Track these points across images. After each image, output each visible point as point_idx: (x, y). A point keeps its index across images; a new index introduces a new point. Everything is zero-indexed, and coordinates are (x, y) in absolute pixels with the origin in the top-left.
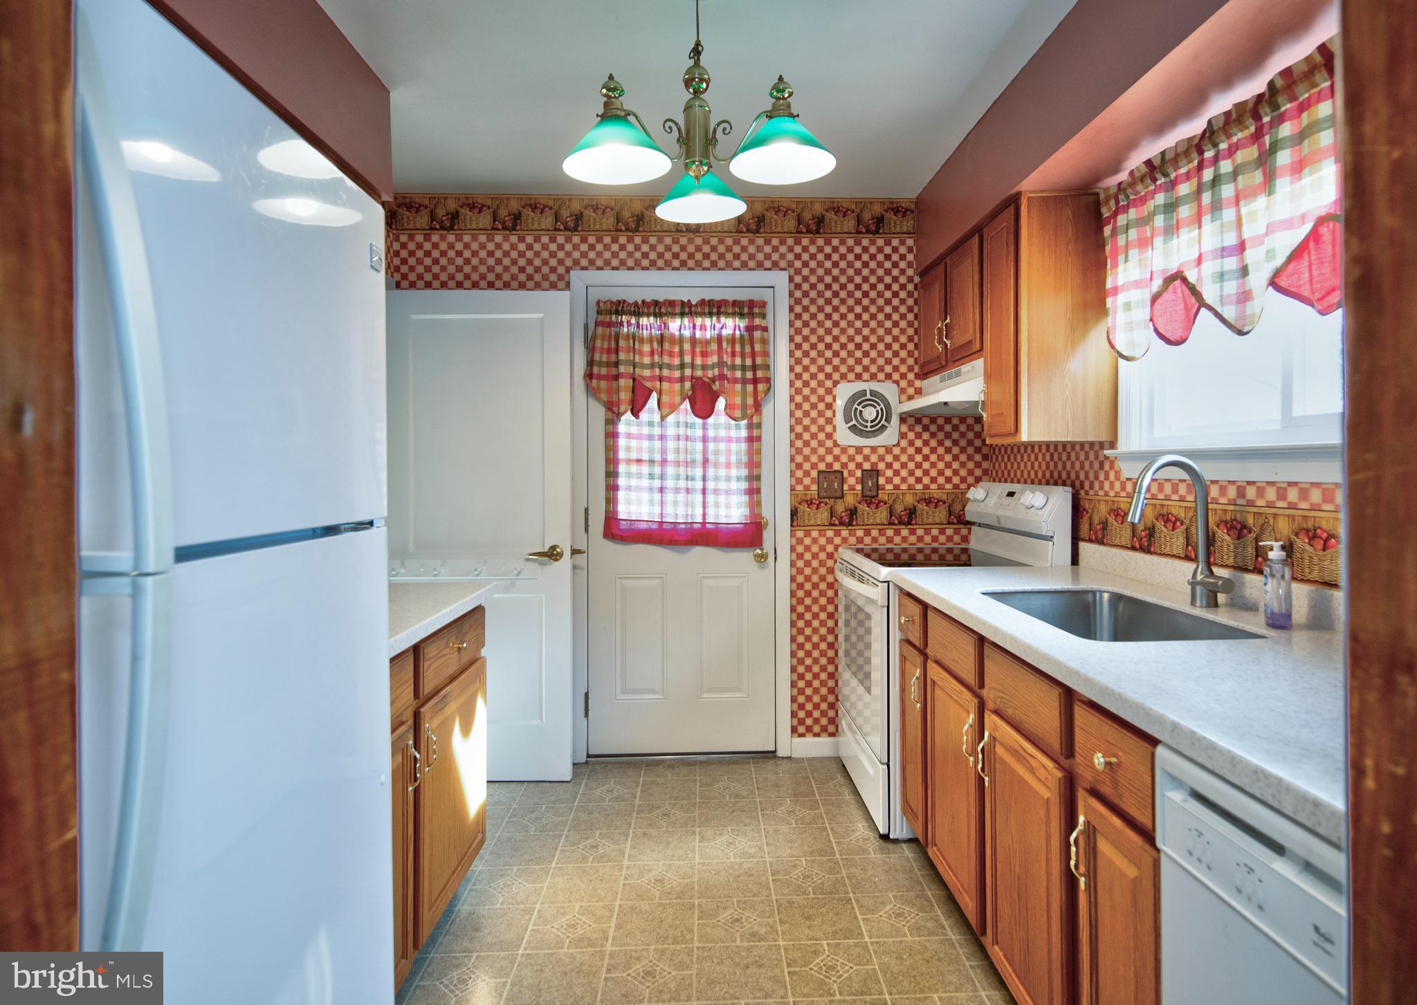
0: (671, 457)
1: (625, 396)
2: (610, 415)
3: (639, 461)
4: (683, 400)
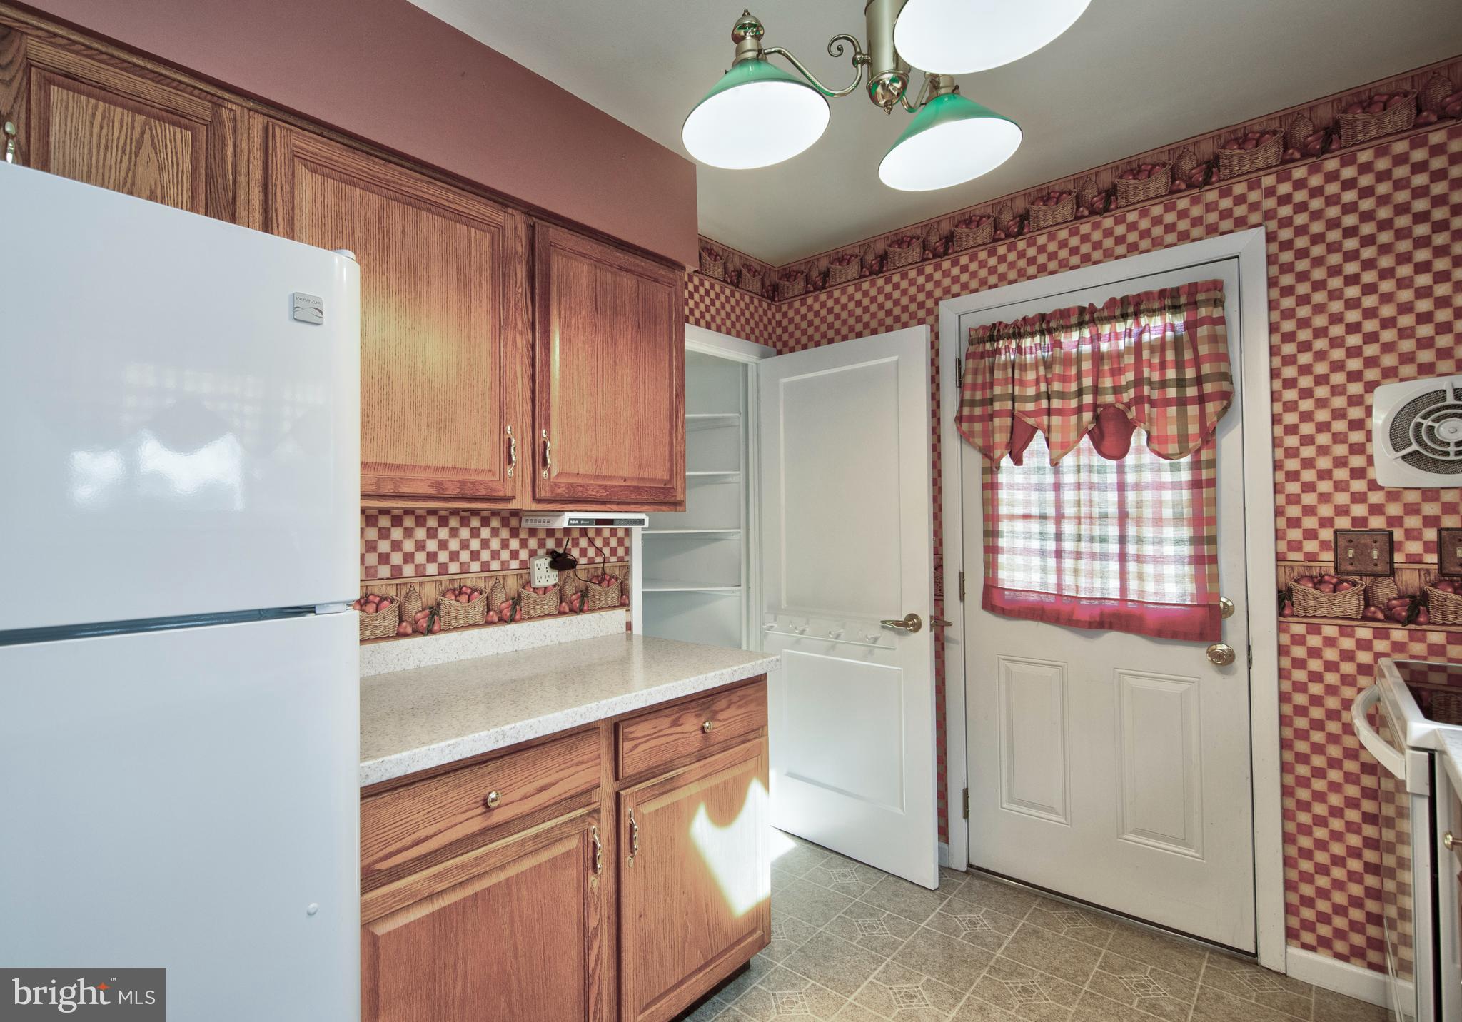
0: (1069, 511)
1: (1000, 438)
2: (988, 462)
3: (1026, 517)
4: (1080, 437)
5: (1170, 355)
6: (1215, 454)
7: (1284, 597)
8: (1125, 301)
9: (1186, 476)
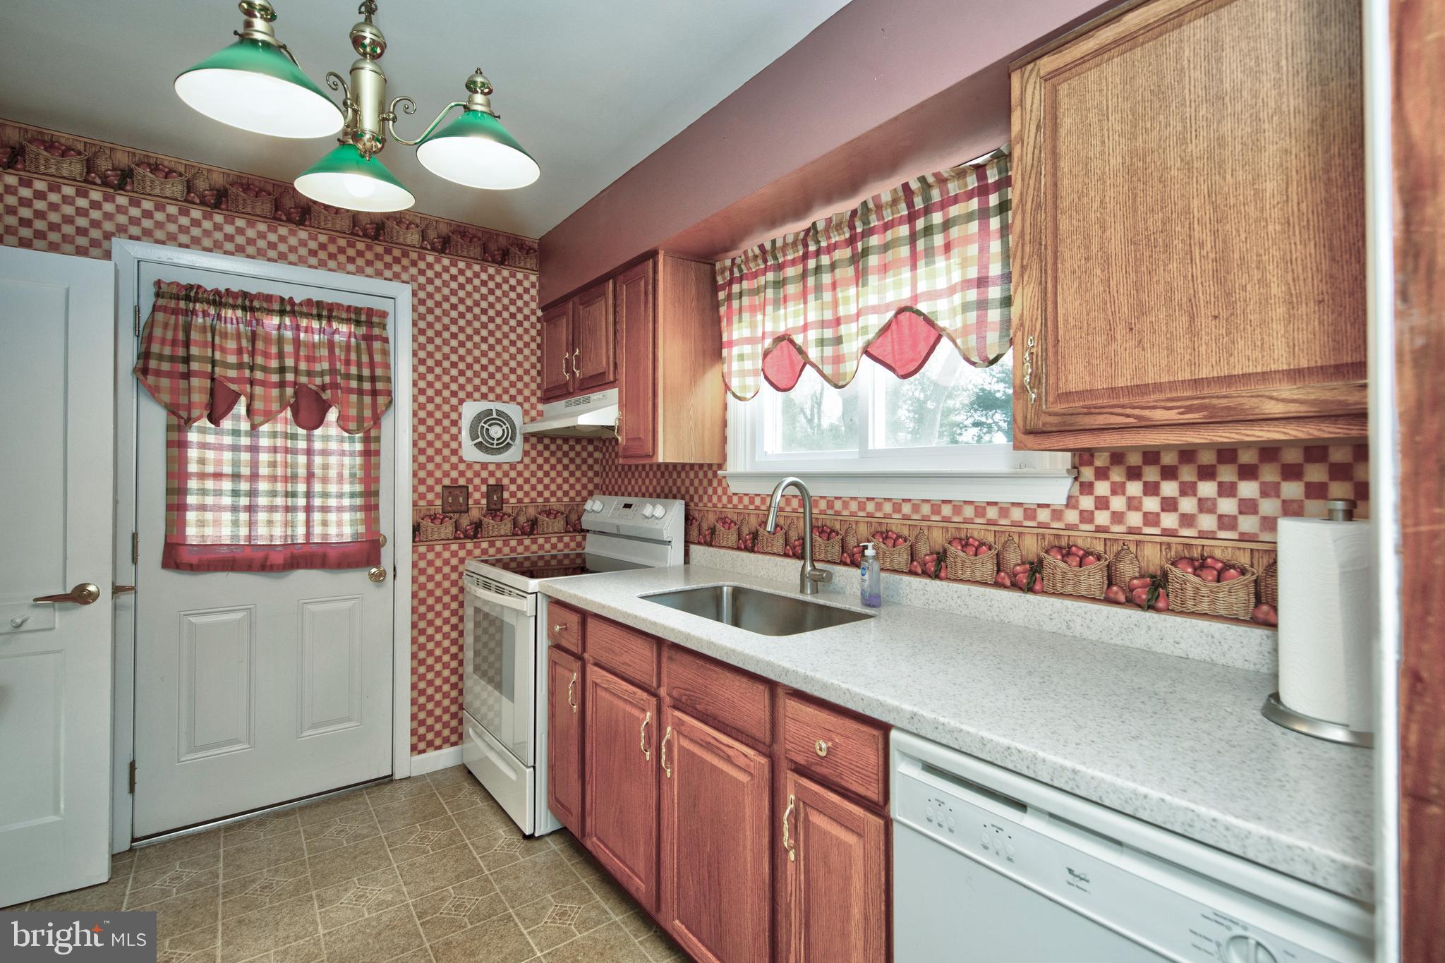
0: (264, 471)
1: (199, 398)
2: (175, 420)
3: (218, 476)
4: (283, 408)
5: (353, 356)
6: (380, 432)
7: (416, 529)
8: (319, 304)
9: (359, 447)
